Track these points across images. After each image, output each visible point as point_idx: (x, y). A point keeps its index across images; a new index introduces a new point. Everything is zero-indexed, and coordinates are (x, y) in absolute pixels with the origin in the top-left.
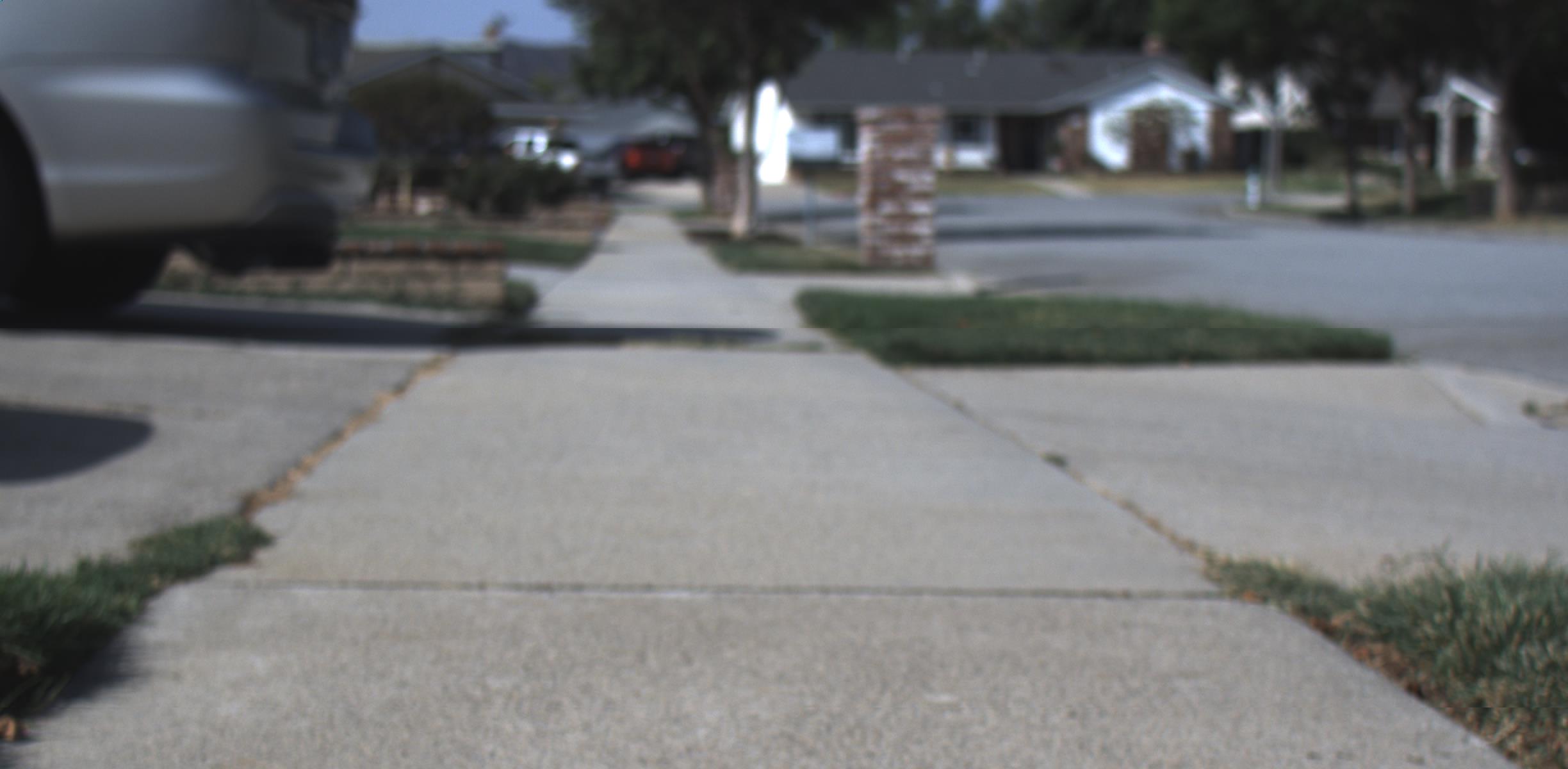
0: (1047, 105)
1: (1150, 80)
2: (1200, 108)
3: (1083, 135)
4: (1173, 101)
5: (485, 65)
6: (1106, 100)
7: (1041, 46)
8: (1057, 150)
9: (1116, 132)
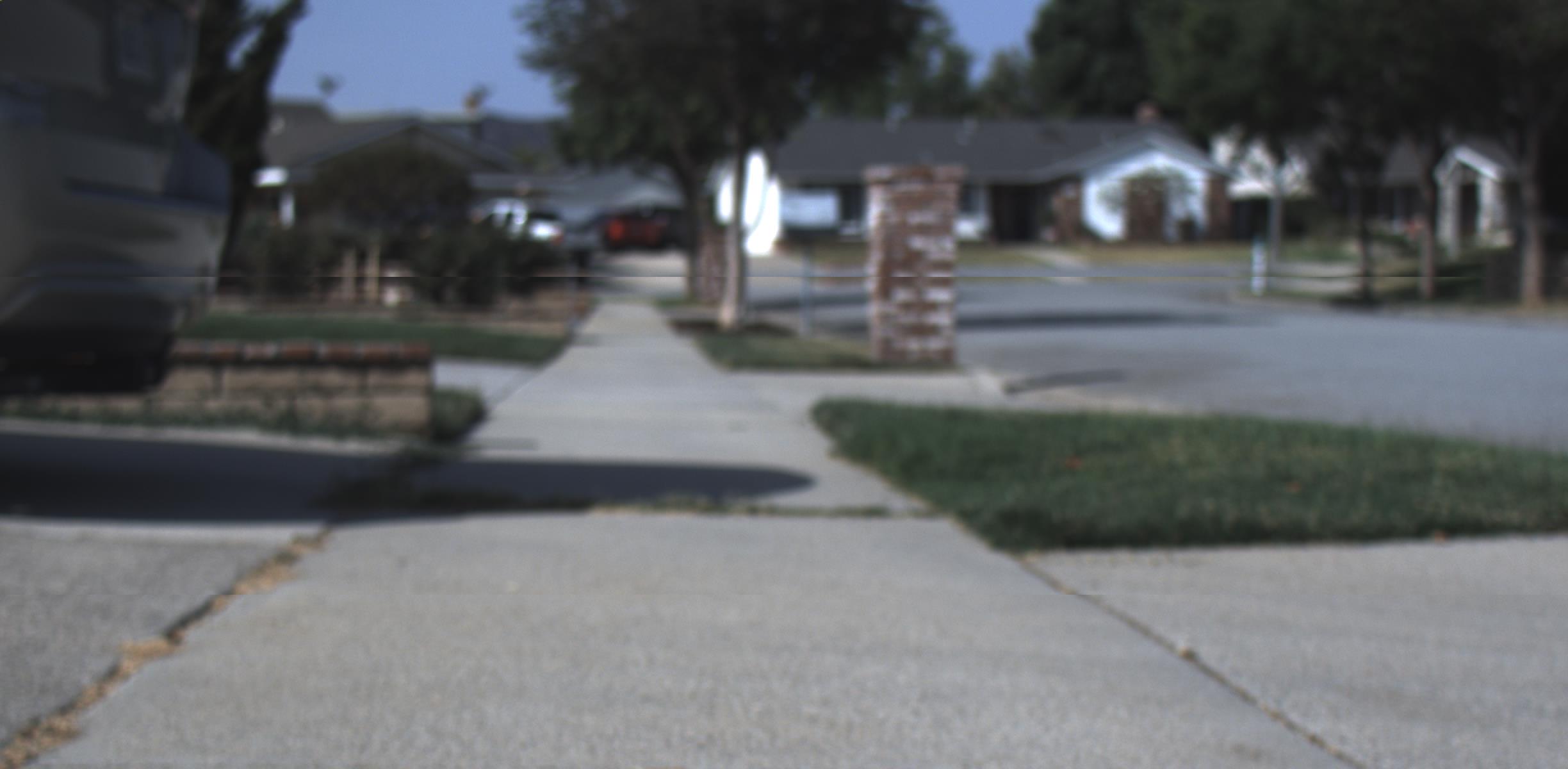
0: (1040, 174)
1: (1146, 148)
2: (1196, 177)
3: (1077, 204)
4: (1169, 170)
5: (465, 135)
6: (1099, 169)
7: (1032, 114)
8: (1051, 220)
9: (1111, 202)
